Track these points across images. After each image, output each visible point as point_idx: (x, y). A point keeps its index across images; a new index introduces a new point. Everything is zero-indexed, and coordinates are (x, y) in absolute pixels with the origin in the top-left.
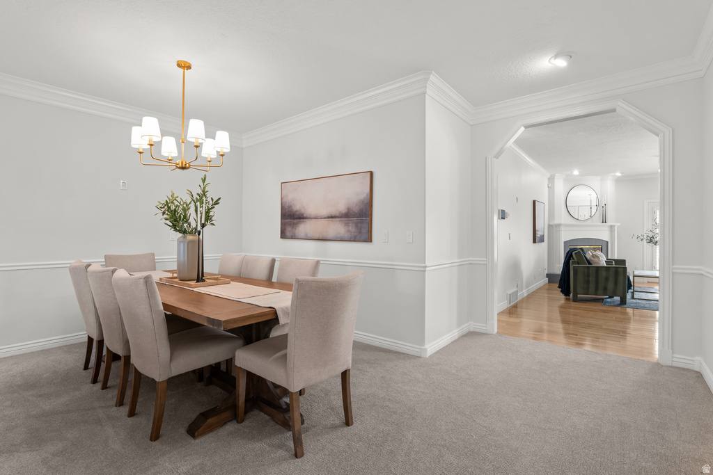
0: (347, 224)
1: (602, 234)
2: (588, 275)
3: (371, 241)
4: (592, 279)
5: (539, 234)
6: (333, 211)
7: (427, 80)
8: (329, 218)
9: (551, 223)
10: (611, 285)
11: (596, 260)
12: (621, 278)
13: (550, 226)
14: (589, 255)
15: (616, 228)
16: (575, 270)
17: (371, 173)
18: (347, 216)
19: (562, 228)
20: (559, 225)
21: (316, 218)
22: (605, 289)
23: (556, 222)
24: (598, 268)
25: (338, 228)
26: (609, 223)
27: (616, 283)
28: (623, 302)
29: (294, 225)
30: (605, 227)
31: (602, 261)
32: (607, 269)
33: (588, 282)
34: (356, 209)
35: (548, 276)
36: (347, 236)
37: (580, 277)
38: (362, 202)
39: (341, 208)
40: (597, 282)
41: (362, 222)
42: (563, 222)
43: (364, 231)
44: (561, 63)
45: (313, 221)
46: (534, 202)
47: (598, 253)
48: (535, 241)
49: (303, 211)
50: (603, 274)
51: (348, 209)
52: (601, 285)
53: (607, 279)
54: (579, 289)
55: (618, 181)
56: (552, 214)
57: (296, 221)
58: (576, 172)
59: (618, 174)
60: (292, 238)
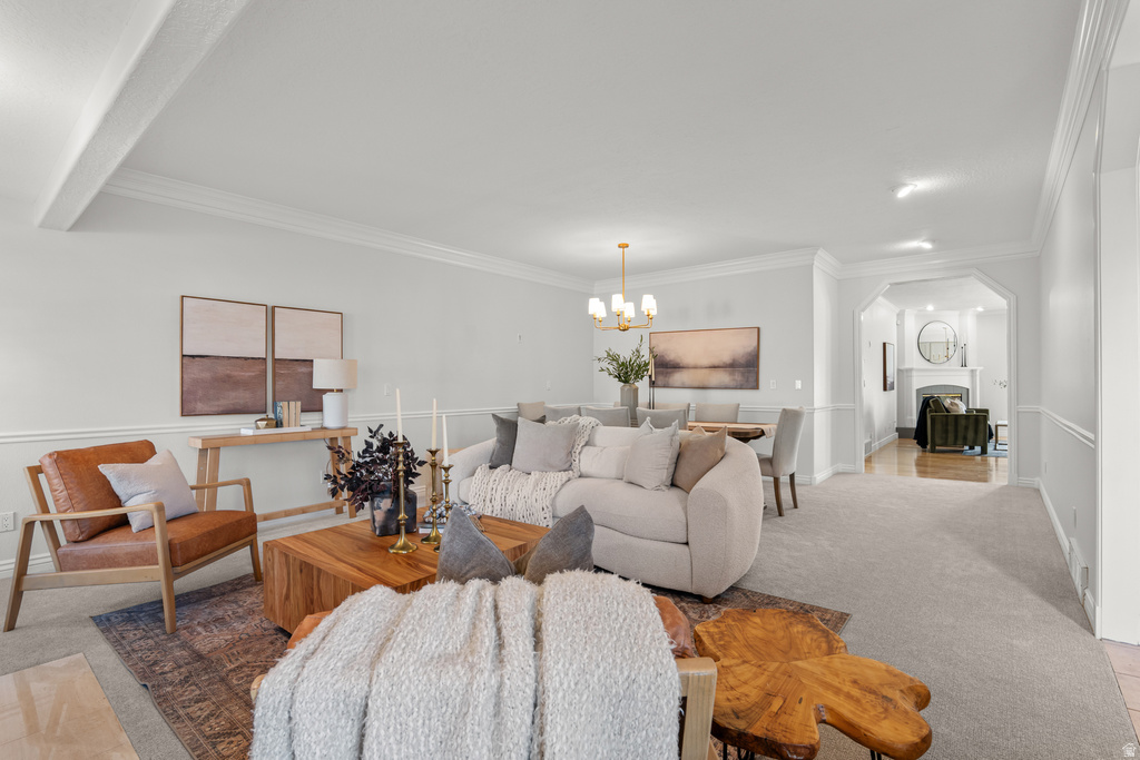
0: (732, 374)
1: (962, 380)
2: (947, 424)
3: (757, 388)
4: (951, 428)
5: (889, 380)
6: (715, 361)
7: (815, 253)
8: (710, 367)
9: (902, 368)
10: (970, 435)
11: (955, 408)
12: (981, 426)
13: (899, 370)
14: (947, 403)
15: (978, 373)
16: (933, 419)
17: (759, 329)
18: (732, 366)
19: (914, 373)
20: (911, 370)
21: (695, 367)
22: (965, 438)
23: (907, 366)
24: (957, 417)
25: (722, 377)
26: (969, 367)
27: (976, 432)
28: (984, 451)
29: (667, 375)
30: (965, 373)
31: (962, 409)
32: (966, 417)
33: (946, 432)
34: (742, 361)
35: (898, 430)
36: (732, 384)
37: (938, 427)
38: (750, 354)
39: (726, 358)
40: (956, 431)
41: (749, 372)
42: (915, 367)
43: (752, 379)
44: (927, 246)
45: (692, 371)
46: (884, 344)
47: (957, 401)
48: (885, 389)
49: (678, 360)
50: (963, 422)
51: (734, 360)
52: (960, 434)
53: (966, 428)
54: (938, 441)
55: (980, 316)
56: (901, 357)
57: (670, 370)
58: (930, 308)
59: (980, 309)
60: (664, 387)
